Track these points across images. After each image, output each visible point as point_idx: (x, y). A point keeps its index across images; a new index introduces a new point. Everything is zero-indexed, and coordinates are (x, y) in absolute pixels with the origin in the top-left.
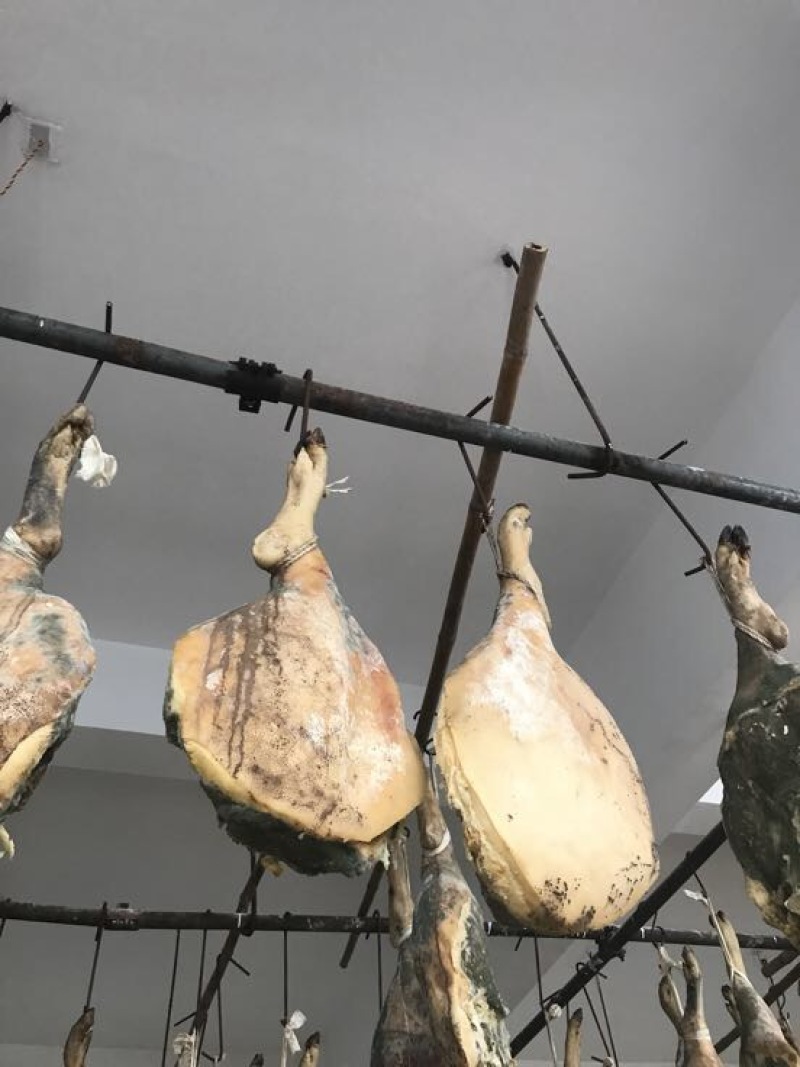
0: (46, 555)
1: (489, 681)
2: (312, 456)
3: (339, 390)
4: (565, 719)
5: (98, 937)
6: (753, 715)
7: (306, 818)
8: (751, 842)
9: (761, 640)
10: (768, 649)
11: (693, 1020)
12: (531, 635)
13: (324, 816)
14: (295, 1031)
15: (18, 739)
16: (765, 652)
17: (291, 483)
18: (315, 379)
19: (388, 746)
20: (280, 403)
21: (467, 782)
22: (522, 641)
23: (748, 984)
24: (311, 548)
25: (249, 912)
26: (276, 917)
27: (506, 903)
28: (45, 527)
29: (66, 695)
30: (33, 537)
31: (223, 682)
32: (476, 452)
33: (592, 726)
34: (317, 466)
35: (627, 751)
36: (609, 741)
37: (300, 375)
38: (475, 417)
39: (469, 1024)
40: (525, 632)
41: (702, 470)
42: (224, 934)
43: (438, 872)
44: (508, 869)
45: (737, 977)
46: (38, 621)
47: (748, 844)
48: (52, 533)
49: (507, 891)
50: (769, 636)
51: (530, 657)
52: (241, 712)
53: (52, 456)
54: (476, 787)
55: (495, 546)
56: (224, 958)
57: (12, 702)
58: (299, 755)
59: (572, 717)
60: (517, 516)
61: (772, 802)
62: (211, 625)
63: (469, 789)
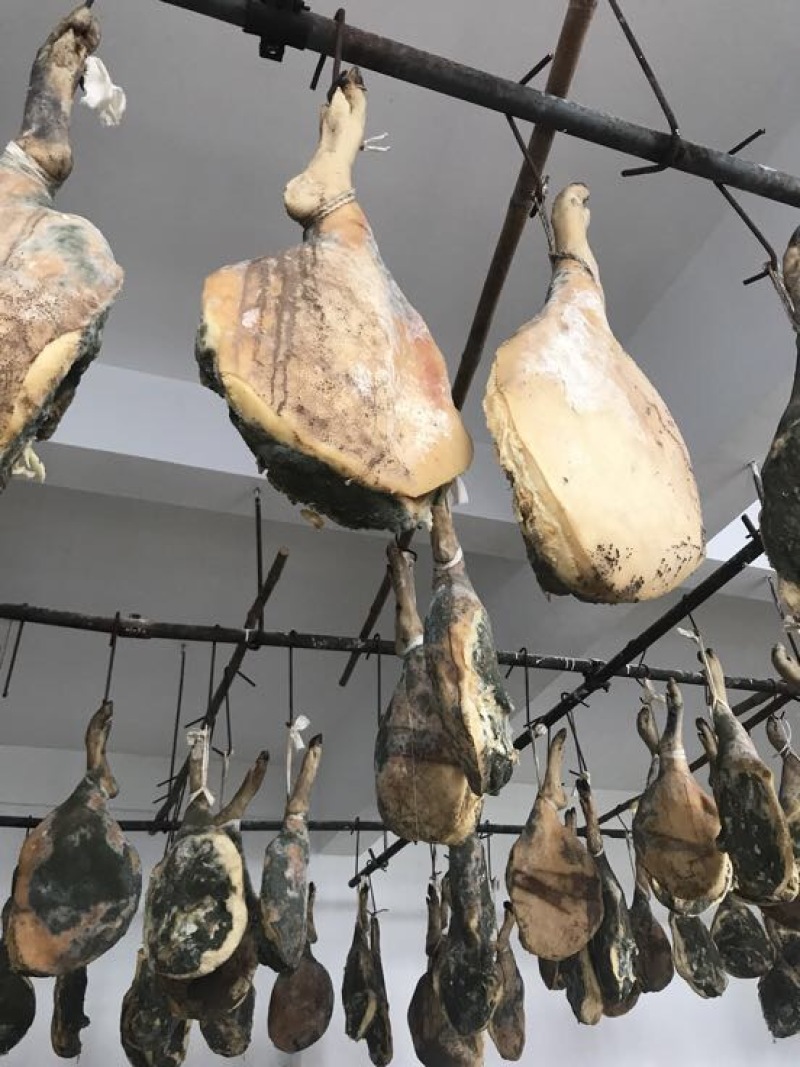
0: (57, 176)
1: (545, 352)
2: (349, 97)
3: (375, 38)
4: (623, 399)
5: (113, 643)
7: (353, 463)
11: (671, 741)
12: (588, 315)
13: (373, 463)
14: (301, 732)
15: (44, 341)
17: (325, 127)
18: (347, 21)
19: (434, 411)
20: (306, 51)
21: (522, 443)
22: (580, 319)
23: (728, 711)
24: (349, 199)
25: (257, 627)
26: (282, 635)
28: (53, 141)
29: (94, 306)
30: (39, 150)
31: (261, 321)
32: (526, 128)
33: (648, 409)
34: (354, 111)
35: (681, 439)
36: (664, 426)
37: (331, 16)
38: (528, 85)
39: (477, 714)
40: (583, 311)
41: (774, 170)
42: (232, 648)
43: (450, 583)
44: (560, 530)
45: (719, 705)
46: (54, 231)
48: (60, 149)
49: (556, 552)
51: (587, 334)
52: (283, 350)
53: (54, 66)
54: (532, 449)
55: (548, 226)
56: (231, 671)
57: (34, 302)
58: (345, 402)
59: (629, 397)
60: (576, 193)
62: (243, 265)
63: (523, 450)
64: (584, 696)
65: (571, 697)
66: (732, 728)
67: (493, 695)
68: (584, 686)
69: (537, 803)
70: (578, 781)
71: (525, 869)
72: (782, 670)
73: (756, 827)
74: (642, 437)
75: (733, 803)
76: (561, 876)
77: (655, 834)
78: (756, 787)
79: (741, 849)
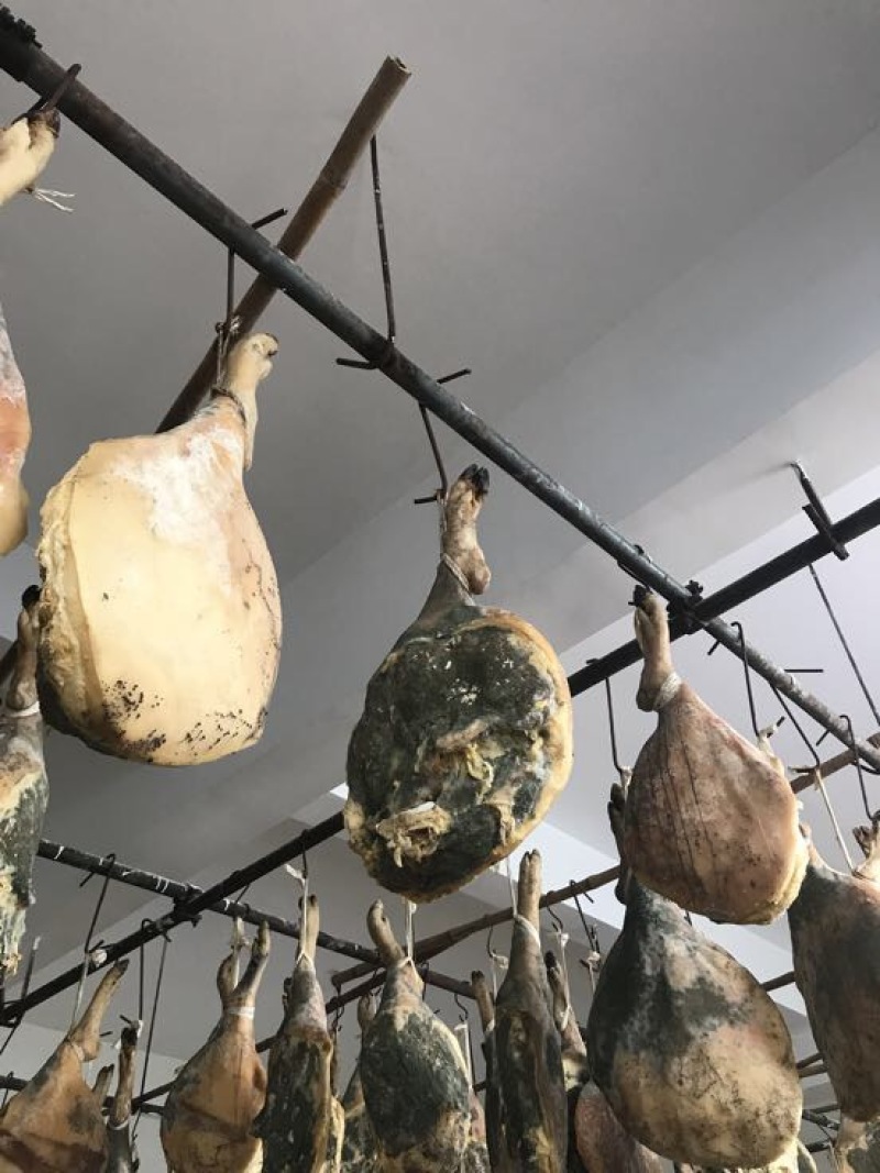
1: (148, 464)
2: (33, 134)
3: (105, 108)
4: (221, 546)
6: (424, 643)
8: (367, 766)
9: (460, 578)
10: (463, 587)
11: (243, 995)
12: (222, 454)
16: (460, 590)
18: (79, 78)
21: (69, 540)
22: (209, 452)
23: (312, 969)
27: (59, 691)
33: (249, 567)
34: (34, 148)
35: (278, 612)
36: (261, 590)
38: (260, 230)
40: (217, 447)
41: (473, 413)
44: (77, 650)
45: (304, 960)
47: (364, 766)
49: (66, 676)
50: (471, 577)
51: (209, 469)
59: (231, 547)
60: (261, 342)
61: (406, 730)
63: (67, 548)
64: (168, 927)
65: (153, 925)
66: (308, 989)
67: (11, 879)
68: (170, 915)
69: (60, 1048)
70: (126, 1030)
71: (15, 1131)
72: (374, 932)
73: (298, 1109)
74: (227, 590)
75: (284, 1077)
76: (60, 1146)
77: (190, 1108)
78: (312, 1059)
79: (274, 1134)
